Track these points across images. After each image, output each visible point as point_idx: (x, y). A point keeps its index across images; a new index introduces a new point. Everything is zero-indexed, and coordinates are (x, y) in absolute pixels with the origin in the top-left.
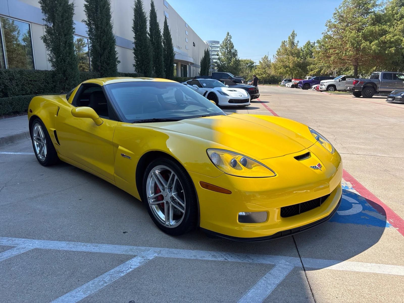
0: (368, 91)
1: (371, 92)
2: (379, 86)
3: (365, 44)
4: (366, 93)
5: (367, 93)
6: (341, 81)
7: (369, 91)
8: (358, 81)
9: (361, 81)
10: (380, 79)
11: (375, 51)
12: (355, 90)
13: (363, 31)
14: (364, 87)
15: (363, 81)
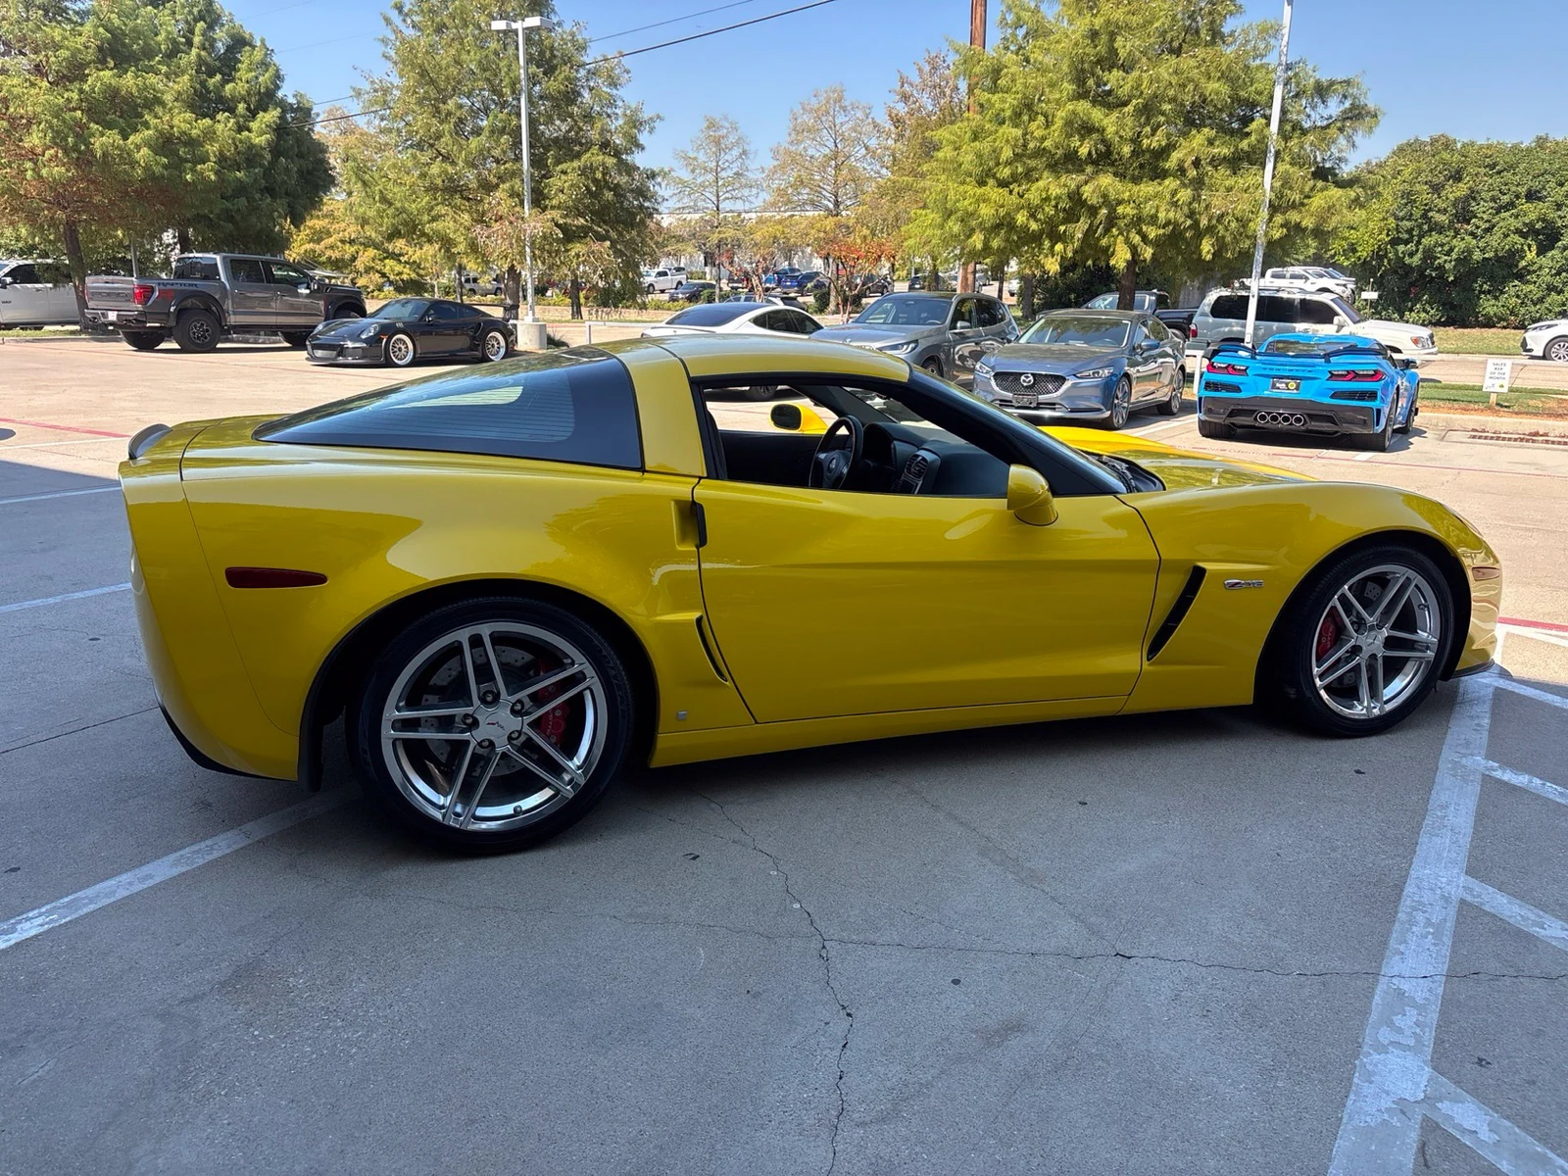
0: (196, 328)
1: (207, 331)
2: (228, 305)
3: (104, 140)
4: (191, 334)
5: (194, 333)
6: (11, 283)
7: (200, 327)
8: (152, 290)
9: (162, 287)
10: (223, 280)
11: (147, 168)
12: (146, 322)
13: (86, 87)
14: (180, 312)
15: (169, 287)
